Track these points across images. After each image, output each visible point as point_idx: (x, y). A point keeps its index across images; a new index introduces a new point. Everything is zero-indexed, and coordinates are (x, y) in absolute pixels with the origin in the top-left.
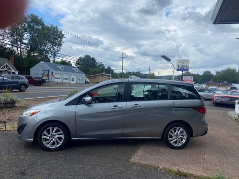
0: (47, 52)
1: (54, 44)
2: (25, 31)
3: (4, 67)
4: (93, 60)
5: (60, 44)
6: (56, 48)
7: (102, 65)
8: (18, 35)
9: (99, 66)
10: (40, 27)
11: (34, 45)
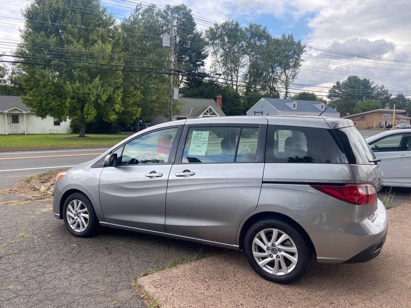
0: (275, 81)
1: (286, 67)
2: (244, 54)
3: (207, 111)
4: (366, 83)
5: (296, 65)
6: (289, 72)
7: (386, 92)
8: (232, 62)
9: (379, 94)
10: (264, 43)
11: (256, 74)
